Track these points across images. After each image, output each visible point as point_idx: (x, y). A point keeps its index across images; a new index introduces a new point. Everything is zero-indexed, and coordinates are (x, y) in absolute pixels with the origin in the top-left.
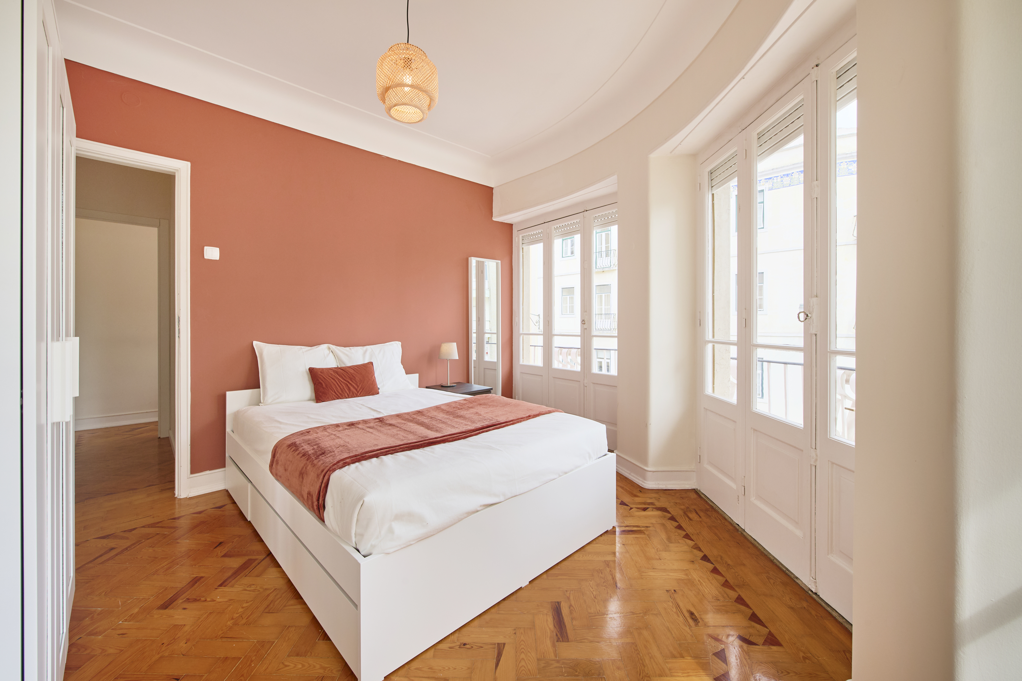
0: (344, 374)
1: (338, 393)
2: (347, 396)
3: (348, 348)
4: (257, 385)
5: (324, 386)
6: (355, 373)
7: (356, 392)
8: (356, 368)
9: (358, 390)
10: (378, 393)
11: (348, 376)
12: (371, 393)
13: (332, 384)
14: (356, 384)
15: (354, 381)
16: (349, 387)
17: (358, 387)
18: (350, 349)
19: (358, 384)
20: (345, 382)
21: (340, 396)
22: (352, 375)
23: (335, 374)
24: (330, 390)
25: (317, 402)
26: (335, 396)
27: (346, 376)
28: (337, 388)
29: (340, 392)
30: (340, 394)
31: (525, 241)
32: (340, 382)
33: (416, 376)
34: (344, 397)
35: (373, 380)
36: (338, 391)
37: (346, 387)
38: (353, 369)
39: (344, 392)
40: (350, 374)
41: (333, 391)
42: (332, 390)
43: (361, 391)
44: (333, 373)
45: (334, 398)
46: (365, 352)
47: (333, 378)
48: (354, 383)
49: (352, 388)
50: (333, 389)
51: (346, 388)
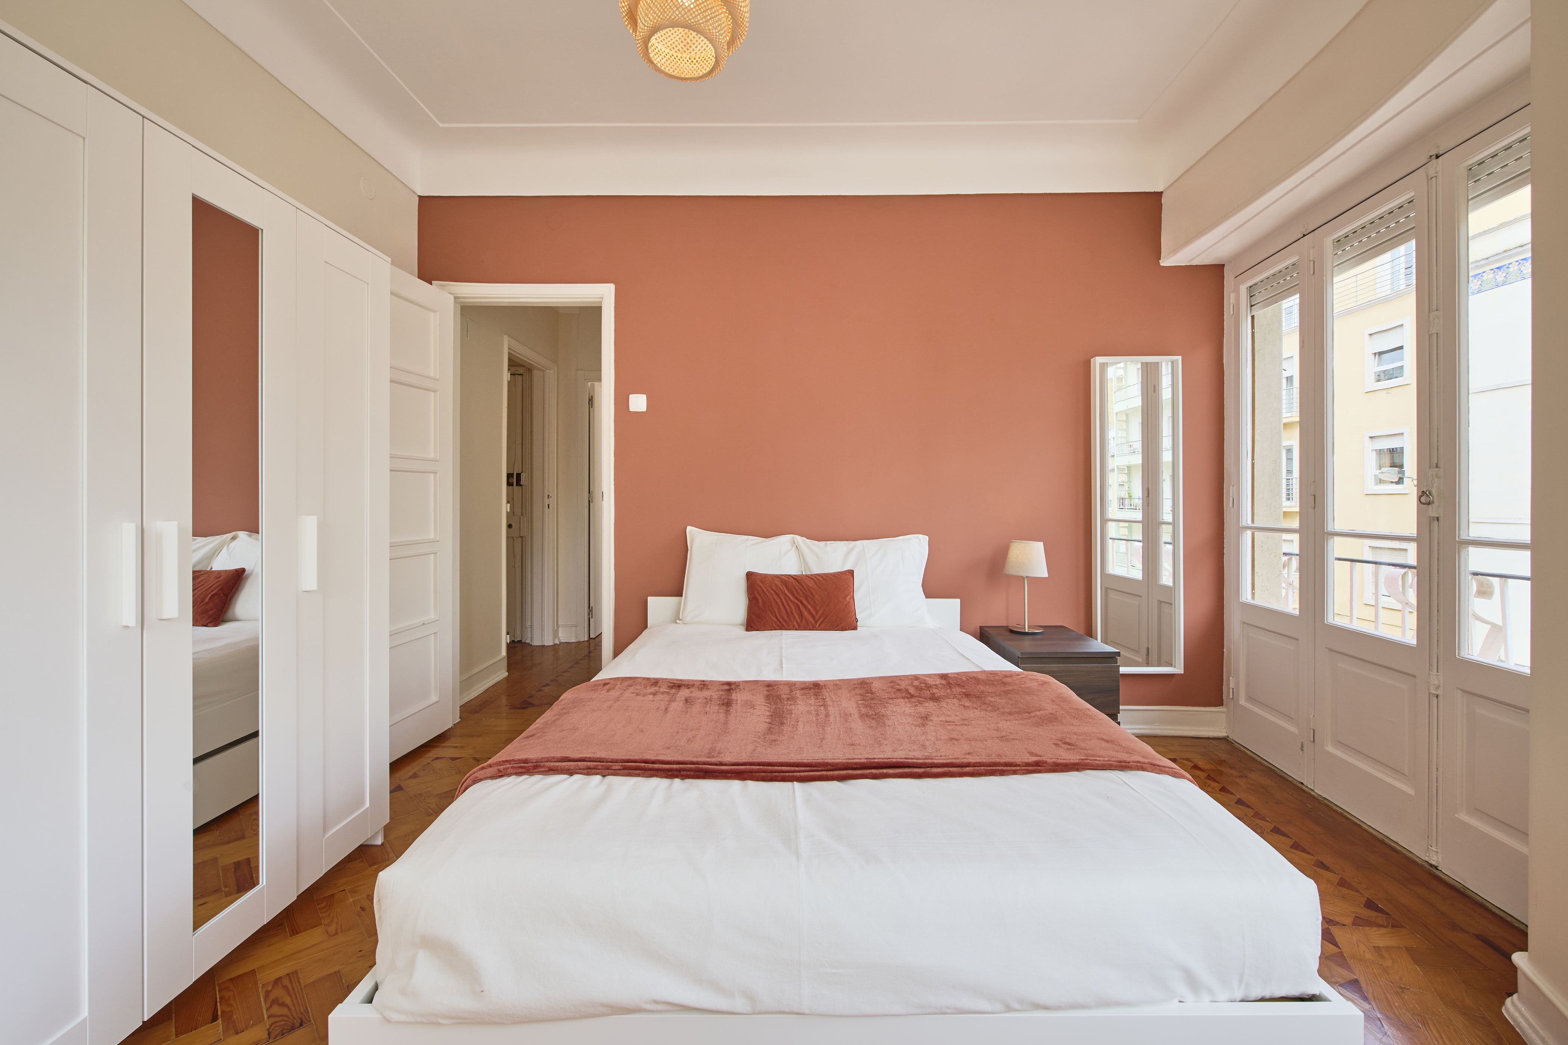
0: (796, 587)
1: (781, 620)
2: (797, 627)
3: (822, 543)
4: (679, 594)
5: (761, 604)
6: (815, 587)
7: (813, 622)
8: (819, 578)
9: (817, 618)
10: (855, 628)
11: (802, 592)
12: (840, 626)
13: (773, 603)
14: (814, 608)
15: (812, 602)
16: (801, 612)
17: (817, 612)
18: (826, 544)
19: (818, 608)
20: (796, 601)
21: (784, 624)
22: (809, 590)
23: (782, 586)
24: (768, 611)
25: (747, 630)
26: (776, 623)
27: (799, 591)
28: (781, 610)
29: (786, 618)
30: (785, 621)
31: (1258, 298)
32: (789, 601)
33: (954, 604)
34: (791, 626)
35: (846, 602)
36: (781, 616)
37: (795, 609)
38: (814, 580)
39: (792, 619)
40: (807, 589)
41: (774, 615)
42: (771, 612)
43: (821, 620)
44: (779, 583)
45: (774, 627)
46: (849, 552)
47: (777, 592)
48: (811, 605)
49: (806, 613)
50: (775, 611)
51: (796, 612)
